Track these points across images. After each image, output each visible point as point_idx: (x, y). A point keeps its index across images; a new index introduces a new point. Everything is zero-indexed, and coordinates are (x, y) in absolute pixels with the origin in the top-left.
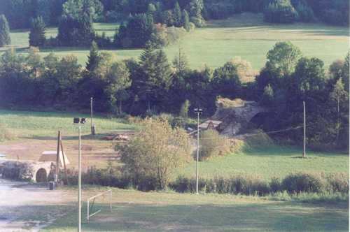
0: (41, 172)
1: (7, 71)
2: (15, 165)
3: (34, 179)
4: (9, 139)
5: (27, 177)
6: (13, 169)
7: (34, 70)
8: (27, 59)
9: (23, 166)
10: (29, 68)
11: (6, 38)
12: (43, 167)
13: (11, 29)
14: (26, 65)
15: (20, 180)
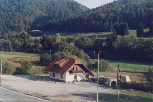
0: (113, 83)
1: (122, 45)
2: (103, 79)
3: (110, 85)
4: (112, 71)
5: (107, 84)
6: (102, 80)
7: (134, 44)
8: (131, 40)
9: (106, 79)
10: (132, 44)
11: (127, 32)
12: (115, 80)
13: (129, 28)
14: (131, 43)
15: (104, 85)
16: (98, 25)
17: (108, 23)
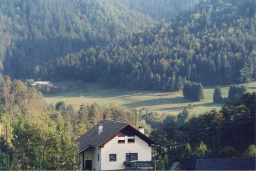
16: (159, 80)
17: (174, 78)
